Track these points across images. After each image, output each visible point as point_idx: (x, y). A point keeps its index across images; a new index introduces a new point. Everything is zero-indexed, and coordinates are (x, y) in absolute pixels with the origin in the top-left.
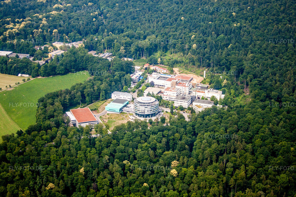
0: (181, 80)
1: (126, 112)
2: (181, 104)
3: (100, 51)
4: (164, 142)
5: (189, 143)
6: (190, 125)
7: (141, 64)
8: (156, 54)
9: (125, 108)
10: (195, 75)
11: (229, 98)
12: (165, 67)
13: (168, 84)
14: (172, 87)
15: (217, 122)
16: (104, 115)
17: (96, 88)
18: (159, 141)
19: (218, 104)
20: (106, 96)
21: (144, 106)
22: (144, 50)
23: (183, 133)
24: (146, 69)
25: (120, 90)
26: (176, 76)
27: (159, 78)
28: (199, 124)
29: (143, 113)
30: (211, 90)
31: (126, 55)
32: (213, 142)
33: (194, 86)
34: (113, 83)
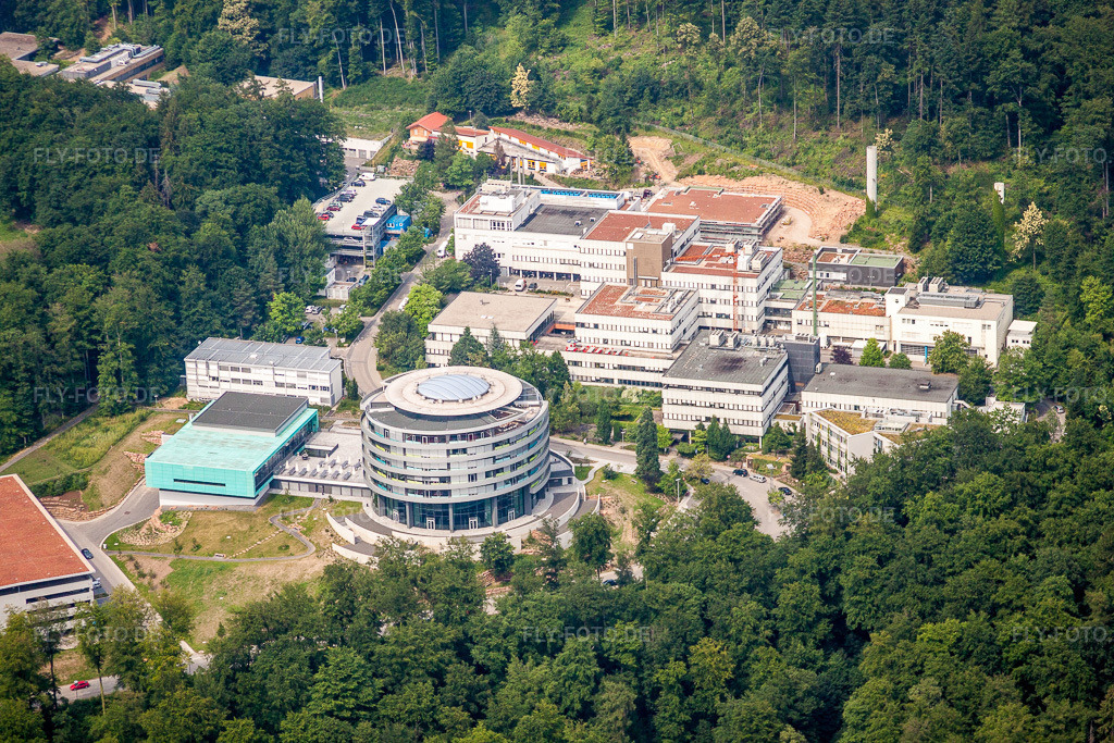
0: (696, 226)
1: (305, 493)
2: (710, 413)
3: (63, 33)
4: (620, 714)
5: (809, 705)
6: (804, 572)
7: (384, 115)
8: (491, 35)
9: (295, 463)
10: (796, 186)
11: (1068, 346)
12: (567, 133)
13: (603, 262)
14: (634, 281)
15: (1005, 532)
16: (137, 527)
17: (62, 322)
18: (578, 706)
19: (989, 391)
20: (143, 375)
21: (442, 439)
22: (400, 14)
23: (755, 630)
24: (427, 152)
25: (248, 323)
26: (659, 194)
27: (532, 216)
28: (872, 562)
29: (433, 493)
30: (933, 287)
31: (267, 52)
32: (988, 695)
33: (800, 267)
34: (193, 278)
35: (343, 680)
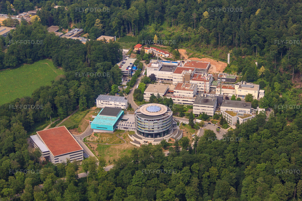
0: (195, 69)
1: (123, 129)
2: (203, 111)
3: (64, 26)
4: (196, 184)
7: (128, 44)
8: (148, 27)
9: (120, 123)
10: (212, 60)
11: (273, 97)
12: (165, 48)
13: (178, 78)
14: (184, 82)
16: (89, 136)
17: (72, 93)
18: (187, 182)
19: (258, 106)
20: (88, 103)
22: (131, 24)
23: (222, 164)
24: (138, 52)
25: (107, 91)
26: (186, 62)
27: (162, 67)
29: (150, 131)
30: (244, 83)
31: (104, 31)
33: (216, 78)
34: (97, 83)
35: (139, 178)
